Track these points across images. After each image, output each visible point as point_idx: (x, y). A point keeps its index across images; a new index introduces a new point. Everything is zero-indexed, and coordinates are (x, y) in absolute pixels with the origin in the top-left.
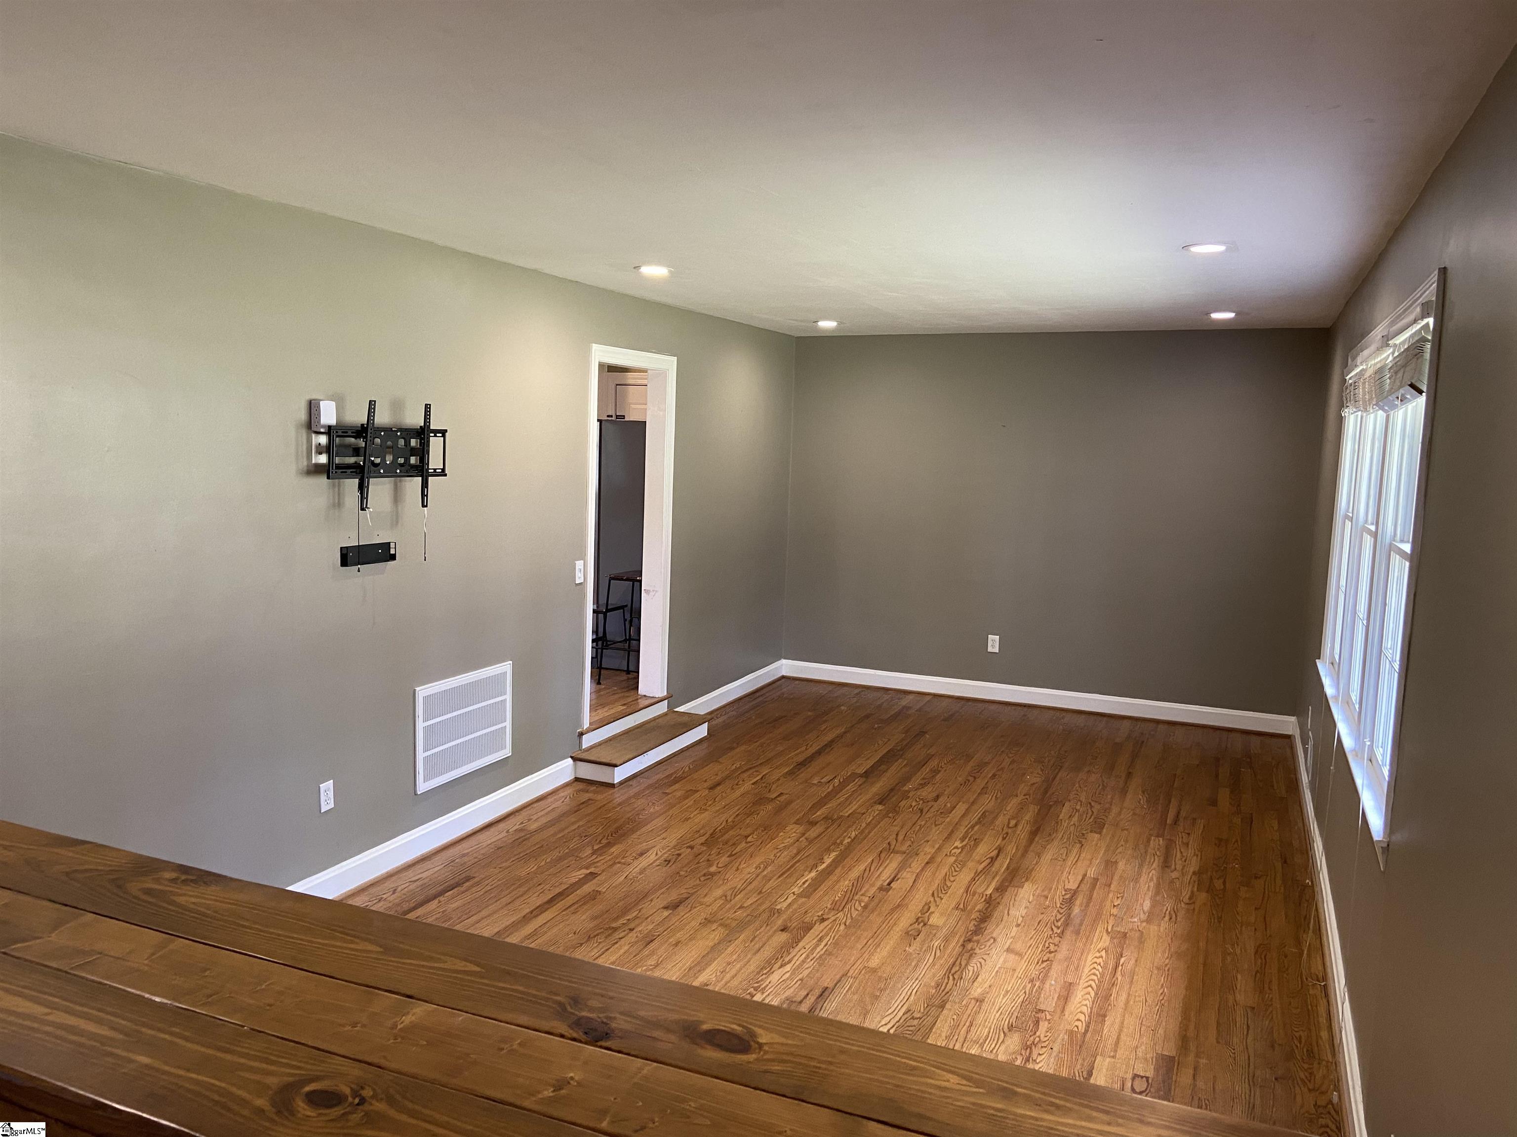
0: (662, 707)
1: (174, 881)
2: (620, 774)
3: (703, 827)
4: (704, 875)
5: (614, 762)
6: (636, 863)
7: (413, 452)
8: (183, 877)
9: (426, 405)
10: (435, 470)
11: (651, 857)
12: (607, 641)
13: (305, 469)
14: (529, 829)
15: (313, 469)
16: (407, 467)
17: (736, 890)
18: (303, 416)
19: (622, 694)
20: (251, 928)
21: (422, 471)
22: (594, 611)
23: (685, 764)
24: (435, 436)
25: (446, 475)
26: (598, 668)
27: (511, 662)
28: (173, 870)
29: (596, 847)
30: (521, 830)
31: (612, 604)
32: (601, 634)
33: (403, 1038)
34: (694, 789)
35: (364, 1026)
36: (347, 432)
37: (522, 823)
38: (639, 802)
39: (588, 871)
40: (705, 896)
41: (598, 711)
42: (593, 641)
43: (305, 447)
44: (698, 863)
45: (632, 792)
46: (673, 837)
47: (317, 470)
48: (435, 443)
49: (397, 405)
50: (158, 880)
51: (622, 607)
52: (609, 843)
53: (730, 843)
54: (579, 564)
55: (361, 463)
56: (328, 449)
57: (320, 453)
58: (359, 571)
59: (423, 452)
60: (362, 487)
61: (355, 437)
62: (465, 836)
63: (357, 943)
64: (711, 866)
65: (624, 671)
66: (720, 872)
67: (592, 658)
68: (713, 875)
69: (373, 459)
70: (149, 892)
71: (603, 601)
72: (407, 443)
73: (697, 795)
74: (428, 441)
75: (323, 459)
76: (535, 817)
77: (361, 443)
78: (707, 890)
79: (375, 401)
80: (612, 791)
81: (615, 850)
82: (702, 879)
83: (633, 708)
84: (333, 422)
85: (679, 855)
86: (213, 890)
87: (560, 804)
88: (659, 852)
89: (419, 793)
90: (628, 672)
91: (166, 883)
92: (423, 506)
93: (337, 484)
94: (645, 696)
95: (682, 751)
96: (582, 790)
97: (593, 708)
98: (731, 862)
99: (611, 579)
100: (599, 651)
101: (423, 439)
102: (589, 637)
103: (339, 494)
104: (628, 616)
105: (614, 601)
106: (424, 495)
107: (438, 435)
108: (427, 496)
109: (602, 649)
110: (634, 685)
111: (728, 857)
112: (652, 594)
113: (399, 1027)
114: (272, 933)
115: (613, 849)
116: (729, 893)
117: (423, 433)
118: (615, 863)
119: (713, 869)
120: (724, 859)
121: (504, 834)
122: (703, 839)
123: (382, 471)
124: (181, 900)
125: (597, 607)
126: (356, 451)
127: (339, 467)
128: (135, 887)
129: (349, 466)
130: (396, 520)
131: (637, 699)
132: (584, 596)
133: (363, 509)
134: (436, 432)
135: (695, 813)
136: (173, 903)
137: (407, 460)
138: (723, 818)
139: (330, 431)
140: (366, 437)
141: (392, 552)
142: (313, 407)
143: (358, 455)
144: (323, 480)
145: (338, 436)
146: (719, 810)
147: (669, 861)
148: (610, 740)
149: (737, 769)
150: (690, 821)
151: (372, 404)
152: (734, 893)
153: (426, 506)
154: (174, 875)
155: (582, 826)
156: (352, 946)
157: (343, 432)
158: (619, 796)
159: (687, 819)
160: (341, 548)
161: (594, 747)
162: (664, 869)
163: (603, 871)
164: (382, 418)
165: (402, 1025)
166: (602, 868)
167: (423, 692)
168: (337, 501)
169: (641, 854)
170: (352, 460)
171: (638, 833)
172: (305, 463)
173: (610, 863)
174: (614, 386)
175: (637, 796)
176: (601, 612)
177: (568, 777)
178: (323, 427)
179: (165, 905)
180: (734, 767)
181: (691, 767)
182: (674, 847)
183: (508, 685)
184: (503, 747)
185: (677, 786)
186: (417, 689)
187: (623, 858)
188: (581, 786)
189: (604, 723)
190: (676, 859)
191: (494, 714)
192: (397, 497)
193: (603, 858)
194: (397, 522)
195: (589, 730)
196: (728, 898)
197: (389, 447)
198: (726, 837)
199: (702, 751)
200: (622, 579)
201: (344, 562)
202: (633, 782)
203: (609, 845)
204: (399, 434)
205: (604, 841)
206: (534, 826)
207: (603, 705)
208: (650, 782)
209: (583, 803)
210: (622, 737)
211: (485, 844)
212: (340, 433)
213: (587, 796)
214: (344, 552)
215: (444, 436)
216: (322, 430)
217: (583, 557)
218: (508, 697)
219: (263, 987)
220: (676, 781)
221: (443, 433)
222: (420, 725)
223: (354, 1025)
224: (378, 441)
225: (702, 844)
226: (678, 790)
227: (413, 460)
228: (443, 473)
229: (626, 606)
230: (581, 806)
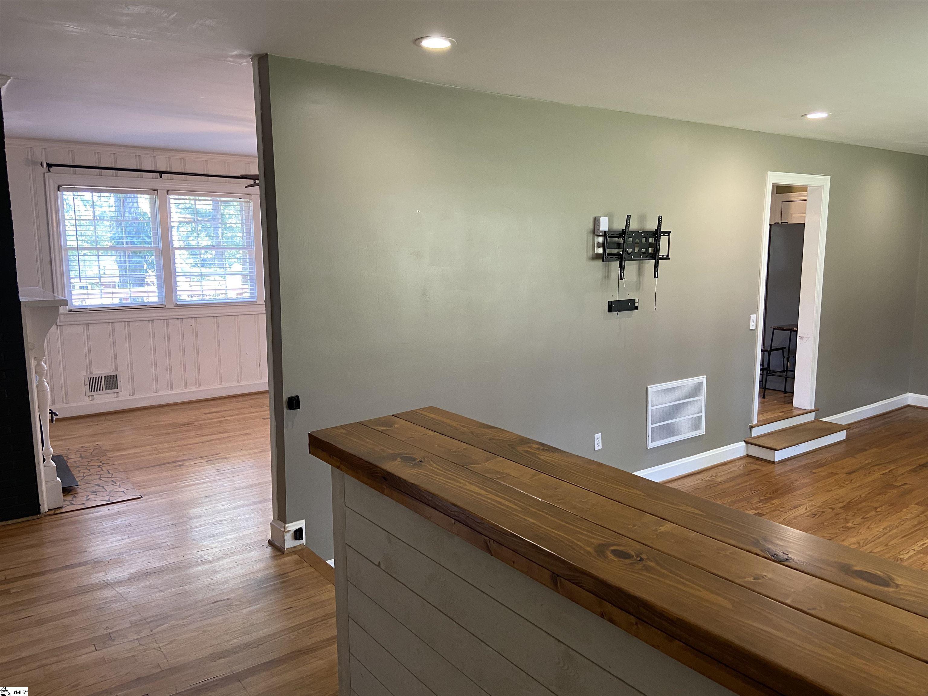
0: (811, 417)
1: (538, 449)
2: (779, 456)
3: (842, 497)
4: (842, 527)
5: (775, 447)
6: (790, 512)
7: (651, 245)
8: (542, 448)
9: (659, 216)
10: (663, 256)
11: (802, 510)
12: (770, 371)
13: (591, 256)
14: (716, 480)
15: (595, 256)
16: (646, 255)
17: (867, 541)
18: (591, 226)
19: (781, 406)
20: (576, 474)
21: (655, 257)
22: (762, 351)
23: (828, 455)
24: (664, 235)
25: (669, 259)
26: (763, 388)
27: (706, 376)
28: (537, 444)
29: (762, 498)
30: (711, 481)
31: (774, 347)
32: (766, 366)
33: (661, 536)
34: (835, 472)
35: (639, 527)
36: (614, 235)
37: (711, 477)
38: (793, 475)
39: (757, 512)
40: (844, 540)
41: (763, 414)
42: (761, 370)
43: (591, 244)
44: (838, 519)
45: (788, 468)
46: (820, 500)
47: (597, 257)
48: (664, 239)
49: (643, 218)
50: (530, 448)
51: (782, 349)
52: (771, 497)
53: (863, 510)
54: (753, 317)
55: (621, 253)
56: (603, 245)
57: (599, 247)
58: (618, 314)
59: (656, 245)
60: (621, 266)
61: (618, 238)
62: (676, 478)
63: (632, 490)
64: (848, 523)
65: (782, 391)
66: (854, 528)
67: (760, 381)
68: (849, 528)
69: (627, 250)
70: (527, 452)
71: (768, 344)
72: (647, 240)
73: (837, 477)
74: (660, 239)
75: (600, 251)
76: (720, 474)
77: (621, 241)
78: (845, 537)
79: (630, 216)
80: (773, 466)
81: (776, 502)
82: (841, 529)
83: (788, 415)
84: (607, 229)
85: (823, 512)
86: (555, 455)
87: (738, 468)
88: (807, 508)
89: (649, 448)
90: (785, 392)
91: (534, 449)
92: (655, 277)
93: (607, 265)
94: (798, 408)
95: (826, 447)
96: (752, 463)
97: (760, 413)
98: (864, 522)
99: (774, 329)
100: (765, 377)
101: (657, 237)
102: (758, 367)
103: (608, 272)
104: (786, 355)
105: (775, 345)
106: (656, 271)
107: (665, 234)
108: (657, 271)
109: (767, 376)
110: (791, 401)
111: (861, 519)
112: (805, 339)
113: (658, 531)
114: (587, 478)
115: (774, 501)
116: (861, 542)
117: (657, 234)
118: (775, 510)
119: (850, 525)
120: (858, 520)
121: (700, 481)
122: (841, 505)
123: (632, 257)
124: (542, 457)
125: (764, 348)
126: (619, 245)
127: (609, 255)
128: (520, 449)
129: (614, 254)
130: (639, 286)
131: (792, 410)
132: (756, 337)
133: (621, 279)
134: (664, 233)
135: (836, 487)
136: (538, 458)
137: (647, 250)
138: (857, 493)
139: (605, 234)
140: (624, 237)
141: (636, 305)
142: (596, 221)
143: (619, 248)
144: (600, 263)
145: (609, 237)
146: (854, 488)
147: (816, 515)
148: (772, 434)
149: (869, 464)
150: (832, 492)
151: (629, 217)
152: (865, 543)
153: (657, 277)
154: (537, 446)
155: (752, 484)
156: (630, 491)
157: (612, 235)
158: (778, 470)
159: (830, 491)
160: (608, 302)
161: (760, 437)
162: (812, 519)
163: (767, 513)
164: (634, 226)
165: (660, 531)
166: (766, 511)
167: (652, 388)
168: (607, 275)
169: (795, 508)
170: (616, 251)
171: (793, 494)
172: (591, 253)
173: (772, 509)
174: (780, 202)
175: (791, 471)
176: (767, 351)
177: (742, 453)
178: (601, 232)
179: (535, 458)
180: (866, 462)
181: (833, 458)
182: (819, 507)
183: (704, 390)
184: (700, 428)
185: (821, 469)
186: (649, 387)
187: (781, 508)
188: (751, 460)
189: (768, 422)
190: (821, 515)
191: (695, 407)
192: (640, 272)
193: (767, 505)
194: (639, 288)
195: (756, 426)
196: (861, 545)
197: (636, 243)
198: (860, 506)
199: (840, 449)
200: (782, 329)
201: (610, 310)
202: (789, 463)
203: (771, 498)
204: (643, 234)
205: (768, 496)
206: (719, 480)
207: (766, 411)
208: (802, 464)
209: (753, 470)
210: (780, 433)
211: (688, 485)
212: (610, 235)
213: (755, 467)
214: (610, 304)
215: (669, 235)
216: (601, 234)
217: (756, 312)
218: (703, 397)
219: (585, 500)
220: (822, 465)
221: (669, 233)
222: (650, 408)
223: (634, 525)
224: (631, 239)
225: (840, 508)
226: (822, 472)
227: (650, 250)
228: (668, 257)
229: (785, 348)
230: (751, 473)
